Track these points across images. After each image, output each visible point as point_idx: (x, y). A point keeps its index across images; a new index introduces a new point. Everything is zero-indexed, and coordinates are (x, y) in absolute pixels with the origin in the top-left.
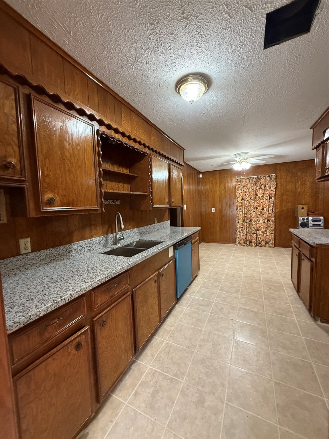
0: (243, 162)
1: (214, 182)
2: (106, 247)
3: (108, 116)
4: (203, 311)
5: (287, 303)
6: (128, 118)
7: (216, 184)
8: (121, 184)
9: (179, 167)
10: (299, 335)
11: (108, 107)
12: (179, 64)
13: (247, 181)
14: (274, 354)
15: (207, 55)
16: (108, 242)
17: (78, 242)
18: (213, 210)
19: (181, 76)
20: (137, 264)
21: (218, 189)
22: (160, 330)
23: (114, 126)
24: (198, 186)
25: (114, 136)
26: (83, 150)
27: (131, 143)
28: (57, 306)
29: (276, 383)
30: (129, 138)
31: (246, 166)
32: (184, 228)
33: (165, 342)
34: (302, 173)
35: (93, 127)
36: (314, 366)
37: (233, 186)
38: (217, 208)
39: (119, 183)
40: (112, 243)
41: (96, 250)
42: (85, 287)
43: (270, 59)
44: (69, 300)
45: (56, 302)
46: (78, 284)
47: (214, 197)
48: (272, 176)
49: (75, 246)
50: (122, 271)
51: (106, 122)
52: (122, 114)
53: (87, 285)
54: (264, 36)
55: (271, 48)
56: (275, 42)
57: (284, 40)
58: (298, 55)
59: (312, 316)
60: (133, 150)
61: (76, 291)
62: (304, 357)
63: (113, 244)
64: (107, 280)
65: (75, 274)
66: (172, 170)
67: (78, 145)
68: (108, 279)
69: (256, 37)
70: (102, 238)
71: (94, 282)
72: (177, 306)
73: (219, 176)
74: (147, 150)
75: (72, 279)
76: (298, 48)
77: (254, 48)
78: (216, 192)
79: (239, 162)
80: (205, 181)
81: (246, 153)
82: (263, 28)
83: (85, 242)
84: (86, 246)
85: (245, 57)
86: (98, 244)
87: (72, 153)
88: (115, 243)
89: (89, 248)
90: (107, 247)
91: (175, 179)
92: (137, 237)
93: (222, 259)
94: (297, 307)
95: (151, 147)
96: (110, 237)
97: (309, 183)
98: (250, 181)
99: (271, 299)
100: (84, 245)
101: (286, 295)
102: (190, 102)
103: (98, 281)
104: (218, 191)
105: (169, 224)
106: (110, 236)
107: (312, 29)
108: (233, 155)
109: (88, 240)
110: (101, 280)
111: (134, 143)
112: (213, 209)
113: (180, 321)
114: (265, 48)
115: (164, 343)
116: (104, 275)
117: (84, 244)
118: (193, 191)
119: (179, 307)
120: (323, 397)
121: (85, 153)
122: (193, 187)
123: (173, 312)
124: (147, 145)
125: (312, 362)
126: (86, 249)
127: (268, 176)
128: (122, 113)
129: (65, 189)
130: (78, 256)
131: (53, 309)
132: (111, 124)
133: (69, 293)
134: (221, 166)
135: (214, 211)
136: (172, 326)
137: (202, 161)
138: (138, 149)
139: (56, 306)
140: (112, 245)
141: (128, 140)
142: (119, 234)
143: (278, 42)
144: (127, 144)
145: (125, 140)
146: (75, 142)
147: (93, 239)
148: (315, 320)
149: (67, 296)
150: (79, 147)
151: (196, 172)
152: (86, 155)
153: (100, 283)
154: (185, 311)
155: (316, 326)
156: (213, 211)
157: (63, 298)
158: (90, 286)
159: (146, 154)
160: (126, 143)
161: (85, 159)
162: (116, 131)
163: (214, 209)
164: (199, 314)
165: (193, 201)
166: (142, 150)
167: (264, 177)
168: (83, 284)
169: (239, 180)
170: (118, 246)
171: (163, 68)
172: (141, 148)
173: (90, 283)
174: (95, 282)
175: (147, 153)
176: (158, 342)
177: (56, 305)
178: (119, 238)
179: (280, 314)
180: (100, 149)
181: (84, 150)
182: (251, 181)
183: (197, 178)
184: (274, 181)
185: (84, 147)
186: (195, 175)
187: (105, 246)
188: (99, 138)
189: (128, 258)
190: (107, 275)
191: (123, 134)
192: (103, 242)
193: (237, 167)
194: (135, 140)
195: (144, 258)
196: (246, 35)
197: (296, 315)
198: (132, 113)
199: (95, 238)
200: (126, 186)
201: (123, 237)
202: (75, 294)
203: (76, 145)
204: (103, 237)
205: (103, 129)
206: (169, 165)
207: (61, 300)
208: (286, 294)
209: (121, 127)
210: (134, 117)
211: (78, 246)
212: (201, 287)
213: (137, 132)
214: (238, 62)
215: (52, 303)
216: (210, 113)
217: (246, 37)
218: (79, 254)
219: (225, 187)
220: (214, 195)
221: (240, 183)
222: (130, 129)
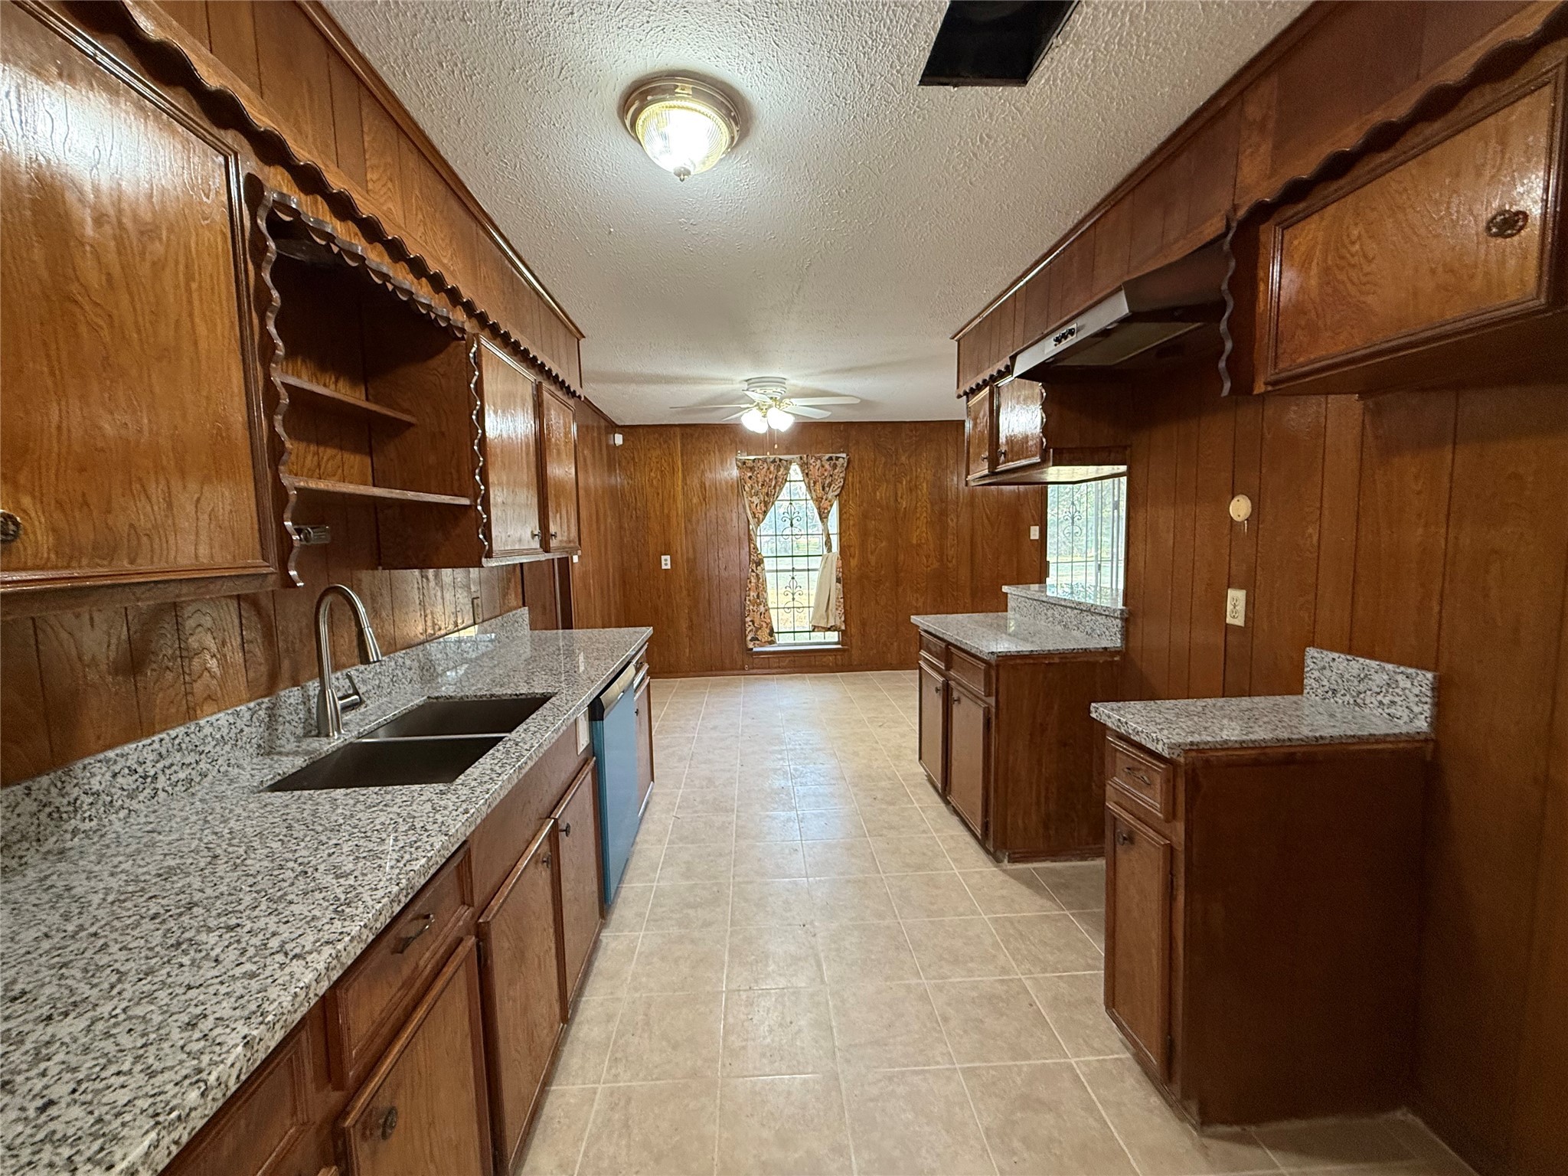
0: (770, 406)
1: (665, 465)
2: (269, 754)
3: (308, 129)
4: (707, 924)
5: (924, 832)
6: (389, 160)
7: (673, 472)
8: (330, 452)
9: (565, 398)
10: (974, 912)
11: (305, 84)
12: (662, 24)
13: (772, 468)
14: (940, 988)
15: (763, 32)
16: (281, 728)
17: (111, 754)
18: (666, 562)
19: (656, 69)
20: (493, 806)
21: (680, 488)
22: (566, 1050)
23: (336, 182)
24: (610, 476)
25: (334, 228)
26: (181, 267)
27: (402, 277)
28: (185, 1139)
29: (965, 1071)
30: (396, 250)
31: (782, 422)
32: (576, 633)
33: (599, 1091)
34: (909, 457)
35: (231, 160)
36: (1028, 984)
37: (727, 483)
38: (679, 555)
39: (321, 449)
40: (300, 731)
41: (219, 776)
42: (309, 977)
43: (924, 119)
44: (243, 1077)
45: (179, 1117)
46: (253, 975)
47: (668, 516)
48: (837, 458)
49: (93, 775)
50: (447, 854)
51: (303, 153)
52: (367, 138)
53: (321, 966)
54: (931, 48)
55: (935, 88)
56: (947, 76)
57: (968, 80)
58: (987, 135)
59: (987, 852)
60: (408, 310)
61: (270, 1018)
62: (1004, 970)
63: (307, 735)
64: (397, 909)
65: (185, 930)
66: (549, 410)
67: (149, 232)
68: (402, 905)
69: (912, 39)
70: (247, 715)
71: (347, 939)
72: (606, 935)
73: (683, 445)
74: (459, 317)
75: (186, 960)
76: (991, 115)
77: (898, 72)
78: (675, 501)
79: (758, 405)
80: (633, 458)
81: (781, 381)
82: (935, 22)
83: (156, 746)
84: (160, 765)
85: (867, 87)
86: (227, 748)
87: (116, 271)
88: (319, 727)
89: (182, 775)
90: (280, 753)
91: (556, 444)
92: (409, 688)
93: (715, 728)
94: (952, 837)
95: (481, 308)
96: (292, 700)
97: (925, 485)
98: (778, 471)
99: (885, 832)
100: (149, 764)
101: (916, 808)
102: (679, 175)
103: (365, 926)
104: (680, 497)
105: (527, 621)
106: (291, 696)
107: (1032, 80)
108: (741, 382)
109: (173, 733)
110: (376, 920)
111: (411, 277)
112: (663, 557)
113: (636, 990)
114: (922, 83)
115: (598, 1096)
116: (380, 893)
117: (152, 757)
118: (596, 489)
119: (616, 938)
120: (1066, 1057)
121: (194, 286)
122: (594, 480)
123: (596, 964)
124: (466, 295)
125: (1022, 977)
126: (162, 782)
127: (827, 456)
128: (366, 129)
129: (82, 470)
130: (118, 826)
131: (160, 1168)
132: (322, 167)
133: (236, 1038)
134: (688, 410)
135: (669, 567)
136: (610, 1018)
137: (632, 388)
138: (429, 307)
139: (176, 1143)
140: (299, 739)
141: (387, 259)
142: (337, 682)
143: (955, 80)
144: (386, 277)
145: (376, 258)
146: (136, 218)
147: (202, 722)
148: (998, 861)
149: (229, 1062)
150: (158, 248)
151: (603, 423)
152: (195, 296)
153: (371, 937)
154: (643, 944)
155: (1002, 877)
156: (664, 567)
157: (212, 1079)
158: (335, 962)
159: (459, 335)
160: (385, 270)
161: (191, 315)
162: (342, 207)
163: (668, 557)
164: (693, 941)
165: (598, 529)
166: (444, 312)
167: (816, 459)
168: (282, 966)
169: (750, 464)
170: (336, 741)
171: (598, 10)
172: (440, 305)
173: (328, 950)
174: (351, 941)
175: (462, 330)
176: (572, 1101)
177: (175, 1135)
178: (339, 703)
179: (919, 868)
180: (267, 276)
181: (187, 267)
182: (782, 469)
183: (608, 446)
184: (842, 475)
185: (187, 248)
186: (599, 434)
187: (268, 750)
188: (262, 224)
189: (441, 787)
190: (395, 889)
191: (371, 230)
192: (255, 733)
193: (753, 422)
194: (418, 267)
195: (515, 776)
196: (891, 21)
197: (955, 860)
198: (404, 143)
199: (213, 719)
200: (356, 462)
201: (356, 697)
202: (269, 1035)
203: (142, 233)
204: (252, 705)
205: (277, 182)
206: (538, 388)
207: (203, 1095)
208: (916, 805)
209: (364, 193)
210: (412, 161)
211: (115, 775)
212: (671, 842)
213: (425, 233)
214: (844, 94)
215: (153, 1135)
216: (713, 227)
217: (889, 29)
218: (122, 814)
219: (703, 485)
220: (666, 511)
221: (749, 474)
222: (401, 213)
